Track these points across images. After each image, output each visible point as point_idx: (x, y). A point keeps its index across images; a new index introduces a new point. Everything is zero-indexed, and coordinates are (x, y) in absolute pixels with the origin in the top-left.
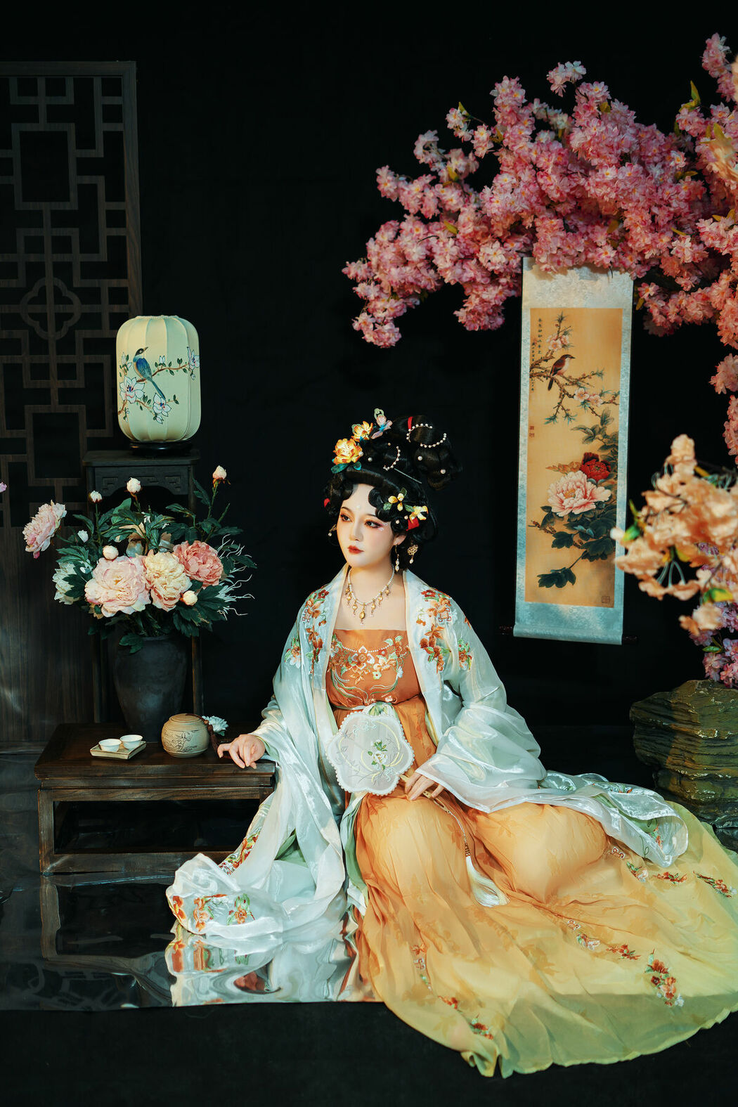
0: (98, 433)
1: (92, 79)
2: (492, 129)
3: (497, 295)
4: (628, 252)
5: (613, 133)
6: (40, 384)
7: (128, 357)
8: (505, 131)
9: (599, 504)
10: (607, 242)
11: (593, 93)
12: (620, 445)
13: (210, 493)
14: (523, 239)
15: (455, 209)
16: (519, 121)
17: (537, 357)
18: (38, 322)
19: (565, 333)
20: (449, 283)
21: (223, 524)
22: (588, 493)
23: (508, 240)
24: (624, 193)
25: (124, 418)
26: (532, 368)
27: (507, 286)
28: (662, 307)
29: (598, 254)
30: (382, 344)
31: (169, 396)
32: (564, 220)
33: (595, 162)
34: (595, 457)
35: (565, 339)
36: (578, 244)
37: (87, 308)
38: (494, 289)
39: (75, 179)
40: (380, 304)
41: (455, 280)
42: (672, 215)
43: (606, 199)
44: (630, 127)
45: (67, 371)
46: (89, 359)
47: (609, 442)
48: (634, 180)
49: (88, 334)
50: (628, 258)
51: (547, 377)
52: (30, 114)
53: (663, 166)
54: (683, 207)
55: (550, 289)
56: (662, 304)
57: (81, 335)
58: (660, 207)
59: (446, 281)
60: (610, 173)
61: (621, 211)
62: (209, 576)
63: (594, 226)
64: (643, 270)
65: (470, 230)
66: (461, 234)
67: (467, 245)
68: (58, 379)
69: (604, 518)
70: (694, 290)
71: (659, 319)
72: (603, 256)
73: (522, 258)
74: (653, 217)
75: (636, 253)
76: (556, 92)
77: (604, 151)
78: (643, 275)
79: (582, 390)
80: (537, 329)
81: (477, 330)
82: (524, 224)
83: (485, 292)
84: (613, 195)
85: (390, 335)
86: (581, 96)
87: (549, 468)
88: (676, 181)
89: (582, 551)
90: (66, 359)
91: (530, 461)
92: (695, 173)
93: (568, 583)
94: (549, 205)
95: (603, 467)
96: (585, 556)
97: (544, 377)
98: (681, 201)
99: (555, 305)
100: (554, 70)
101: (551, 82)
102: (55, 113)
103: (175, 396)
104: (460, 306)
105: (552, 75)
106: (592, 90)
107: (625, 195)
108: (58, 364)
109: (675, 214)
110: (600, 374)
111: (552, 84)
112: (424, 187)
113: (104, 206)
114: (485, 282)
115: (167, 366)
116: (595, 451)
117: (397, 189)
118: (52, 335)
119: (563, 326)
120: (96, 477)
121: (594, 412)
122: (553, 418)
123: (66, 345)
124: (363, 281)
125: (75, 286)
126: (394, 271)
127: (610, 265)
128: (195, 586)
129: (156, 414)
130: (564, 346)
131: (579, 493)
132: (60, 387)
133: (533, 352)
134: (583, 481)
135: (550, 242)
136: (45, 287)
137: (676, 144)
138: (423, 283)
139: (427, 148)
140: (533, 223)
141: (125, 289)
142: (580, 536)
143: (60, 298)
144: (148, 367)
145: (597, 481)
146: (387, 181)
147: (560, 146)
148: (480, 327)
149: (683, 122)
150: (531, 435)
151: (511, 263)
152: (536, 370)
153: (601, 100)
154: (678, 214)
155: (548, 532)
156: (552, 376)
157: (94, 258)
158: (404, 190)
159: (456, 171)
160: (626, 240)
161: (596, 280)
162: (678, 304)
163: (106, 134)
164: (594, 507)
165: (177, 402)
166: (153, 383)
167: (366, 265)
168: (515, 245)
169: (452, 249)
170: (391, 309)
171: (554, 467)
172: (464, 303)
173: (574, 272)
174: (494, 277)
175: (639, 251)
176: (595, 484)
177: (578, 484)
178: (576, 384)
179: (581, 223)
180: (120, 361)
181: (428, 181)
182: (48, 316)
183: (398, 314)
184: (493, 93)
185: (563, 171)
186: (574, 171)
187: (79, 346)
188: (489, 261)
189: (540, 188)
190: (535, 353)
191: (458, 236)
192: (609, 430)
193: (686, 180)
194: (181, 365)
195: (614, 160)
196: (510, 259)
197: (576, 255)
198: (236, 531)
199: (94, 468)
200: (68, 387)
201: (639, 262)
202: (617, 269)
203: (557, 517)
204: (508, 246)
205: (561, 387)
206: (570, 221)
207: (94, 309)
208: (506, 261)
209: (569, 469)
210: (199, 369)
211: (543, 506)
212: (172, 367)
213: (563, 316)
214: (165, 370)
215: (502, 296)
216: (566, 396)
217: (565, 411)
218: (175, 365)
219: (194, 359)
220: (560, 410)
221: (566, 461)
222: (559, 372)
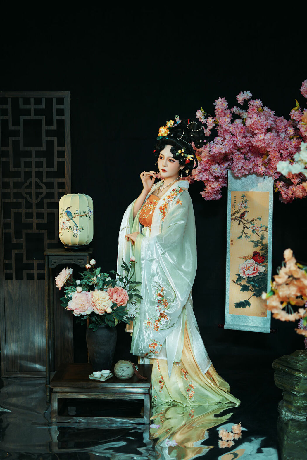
0: (52, 241)
1: (52, 98)
2: (215, 118)
3: (218, 186)
4: (271, 169)
5: (263, 120)
6: (29, 221)
7: (63, 210)
8: (219, 119)
9: (260, 273)
10: (262, 164)
11: (255, 104)
12: (269, 249)
14: (228, 163)
16: (225, 115)
17: (234, 212)
18: (28, 196)
19: (246, 202)
22: (256, 268)
23: (222, 163)
24: (268, 144)
25: (62, 235)
26: (231, 216)
27: (222, 182)
28: (286, 191)
29: (258, 169)
32: (244, 155)
33: (256, 132)
34: (258, 253)
35: (245, 204)
36: (250, 165)
37: (49, 190)
38: (217, 184)
39: (45, 138)
41: (199, 179)
42: (288, 153)
43: (260, 147)
44: (272, 117)
45: (40, 216)
46: (49, 211)
47: (264, 247)
48: (273, 139)
49: (49, 201)
50: (271, 171)
52: (27, 112)
53: (286, 134)
54: (293, 150)
55: (239, 184)
56: (285, 190)
57: (46, 201)
58: (283, 150)
60: (262, 136)
61: (268, 152)
62: (121, 302)
63: (257, 157)
64: (278, 176)
65: (206, 159)
67: (205, 165)
68: (36, 219)
69: (263, 279)
70: (298, 184)
71: (285, 196)
72: (260, 170)
73: (228, 171)
74: (281, 154)
75: (274, 169)
76: (240, 103)
77: (260, 127)
78: (278, 178)
79: (252, 225)
80: (234, 200)
81: (210, 200)
82: (228, 157)
83: (213, 185)
84: (263, 145)
86: (250, 105)
87: (239, 258)
88: (290, 139)
89: (253, 293)
90: (40, 211)
91: (231, 255)
92: (298, 136)
93: (247, 306)
94: (238, 149)
95: (262, 258)
96: (254, 295)
97: (237, 220)
98: (292, 148)
99: (241, 190)
100: (239, 95)
101: (238, 99)
102: (38, 112)
103: (82, 226)
104: (202, 190)
105: (238, 96)
106: (255, 103)
107: (268, 145)
108: (36, 213)
109: (290, 153)
110: (260, 219)
111: (238, 100)
113: (56, 149)
114: (213, 180)
115: (79, 214)
116: (258, 251)
118: (34, 201)
119: (245, 198)
120: (49, 259)
121: (257, 235)
122: (241, 237)
123: (40, 205)
125: (44, 181)
127: (263, 174)
129: (74, 234)
130: (245, 207)
131: (252, 268)
132: (37, 222)
134: (253, 263)
135: (238, 164)
136: (32, 181)
137: (291, 124)
140: (232, 156)
141: (65, 183)
142: (252, 286)
143: (38, 186)
144: (71, 215)
145: (259, 264)
147: (242, 125)
149: (292, 115)
150: (232, 244)
151: (223, 173)
152: (233, 217)
153: (259, 107)
154: (291, 153)
155: (239, 285)
156: (240, 220)
157: (51, 170)
160: (270, 164)
161: (258, 180)
162: (292, 190)
163: (58, 120)
164: (258, 274)
165: (83, 229)
166: (73, 221)
168: (225, 166)
171: (241, 257)
172: (204, 189)
173: (249, 177)
174: (216, 178)
176: (258, 265)
177: (251, 265)
178: (250, 223)
179: (252, 156)
180: (60, 212)
182: (33, 193)
184: (214, 104)
185: (243, 135)
186: (248, 135)
187: (45, 206)
188: (214, 172)
189: (234, 142)
190: (233, 210)
191: (202, 162)
192: (264, 242)
193: (294, 139)
194: (85, 214)
195: (264, 131)
196: (222, 171)
197: (249, 170)
199: (48, 256)
200: (40, 222)
201: (276, 173)
202: (267, 175)
203: (242, 279)
204: (222, 166)
205: (244, 224)
206: (247, 156)
207: (52, 190)
208: (221, 172)
209: (247, 258)
210: (93, 215)
211: (237, 274)
212: (81, 215)
213: (245, 194)
214: (78, 216)
215: (220, 186)
216: (246, 228)
217: (246, 234)
218: (83, 214)
219: (91, 211)
220: (243, 234)
221: (246, 255)
222: (243, 218)
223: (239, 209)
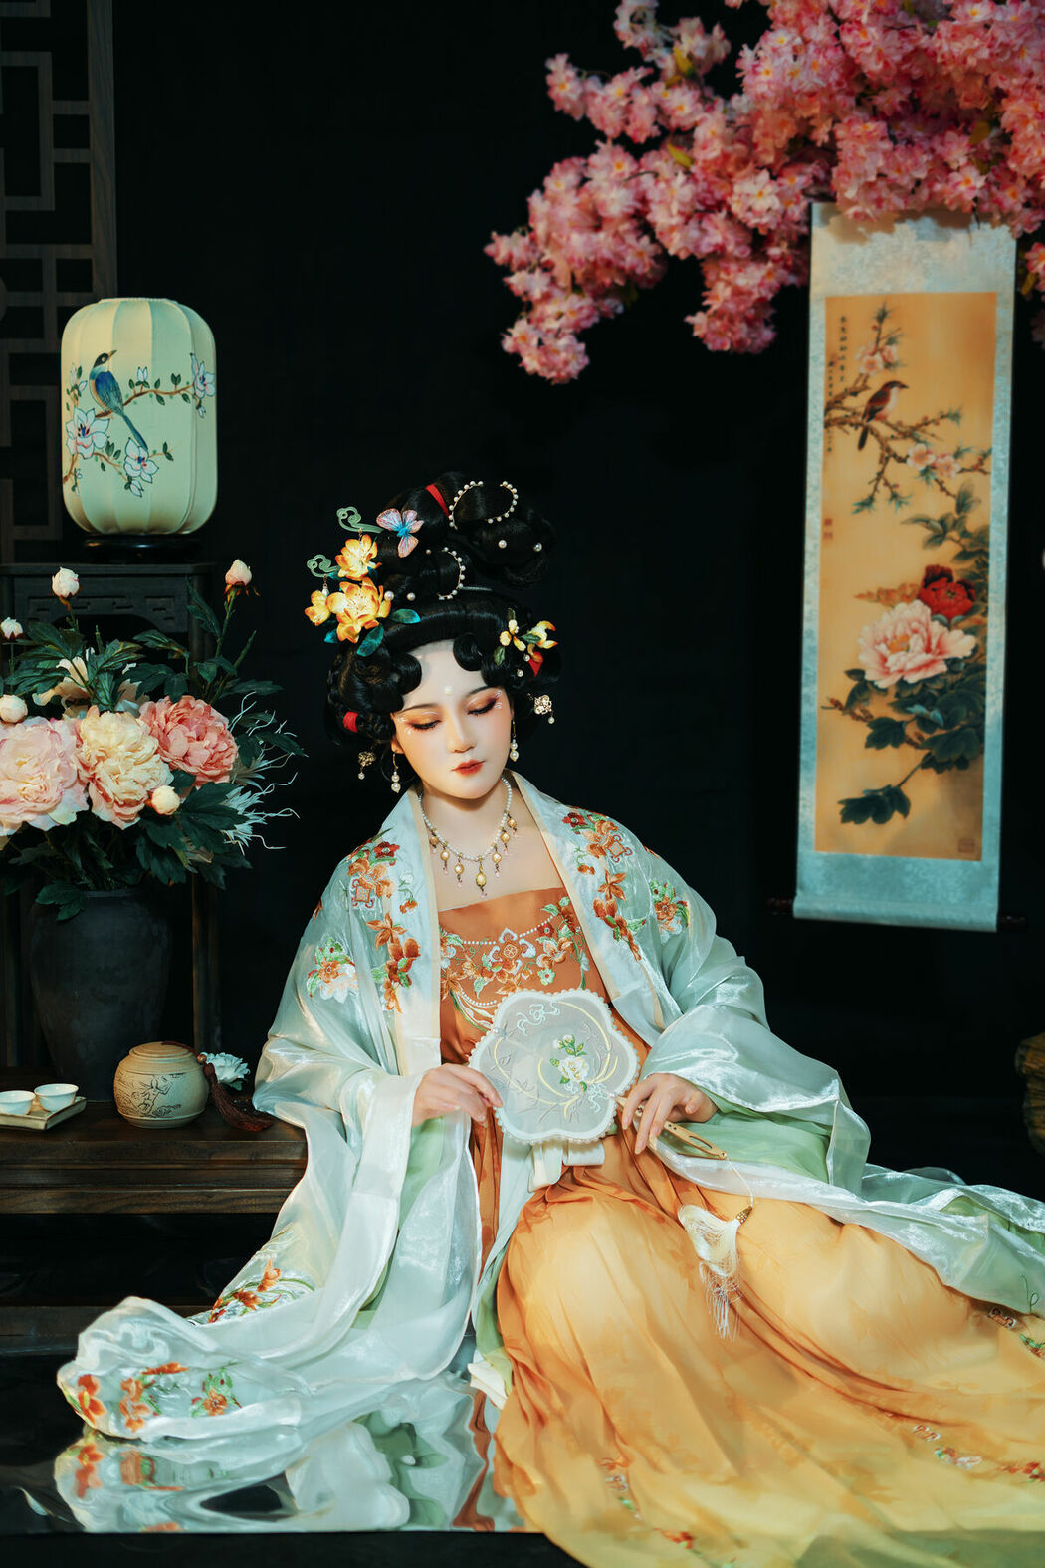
3: (764, 278)
4: (1009, 182)
7: (80, 372)
9: (953, 663)
10: (969, 160)
12: (992, 550)
13: (219, 613)
14: (812, 170)
15: (687, 124)
17: (838, 389)
19: (891, 341)
20: (676, 256)
21: (244, 674)
22: (934, 642)
23: (786, 170)
25: (73, 489)
26: (828, 408)
27: (781, 263)
29: (951, 184)
30: (554, 374)
31: (155, 445)
32: (889, 128)
34: (946, 574)
35: (889, 353)
36: (915, 165)
37: (18, 299)
38: (760, 268)
40: (551, 309)
41: (686, 250)
43: (972, 61)
46: (19, 393)
47: (972, 545)
49: (19, 346)
50: (1008, 193)
51: (856, 426)
55: (862, 261)
57: (5, 347)
59: (671, 254)
60: (979, 12)
61: (1000, 94)
62: (208, 764)
63: (942, 134)
64: (1034, 219)
65: (715, 155)
66: (700, 164)
67: (709, 184)
69: (964, 690)
72: (963, 188)
73: (810, 204)
75: (1023, 182)
78: (1036, 227)
79: (921, 447)
80: (837, 335)
81: (726, 349)
82: (812, 139)
83: (741, 274)
84: (985, 53)
85: (568, 359)
87: (860, 596)
89: (921, 754)
91: (825, 584)
93: (897, 816)
94: (863, 94)
95: (961, 593)
96: (927, 763)
97: (851, 425)
99: (871, 289)
103: (165, 445)
104: (699, 306)
107: (1006, 57)
110: (956, 417)
112: (632, 86)
113: (49, 108)
114: (744, 253)
115: (152, 388)
116: (946, 563)
117: (584, 96)
119: (887, 327)
120: (16, 595)
121: (943, 489)
122: (868, 502)
124: (522, 266)
126: (577, 241)
127: (974, 207)
128: (181, 781)
129: (130, 479)
130: (888, 365)
131: (916, 643)
133: (830, 379)
134: (923, 619)
135: (863, 161)
138: (630, 260)
139: (637, 20)
140: (832, 134)
141: (89, 262)
142: (918, 724)
144: (117, 389)
145: (950, 618)
146: (564, 81)
148: (732, 345)
150: (827, 536)
151: (789, 212)
152: (837, 414)
155: (858, 718)
156: (865, 423)
157: (30, 204)
158: (594, 94)
159: (690, 56)
160: (1007, 158)
161: (947, 240)
164: (942, 668)
165: (170, 457)
166: (126, 419)
167: (527, 239)
168: (798, 181)
169: (682, 191)
170: (572, 312)
171: (868, 595)
172: (705, 298)
173: (905, 229)
174: (758, 242)
175: (1029, 175)
176: (945, 625)
177: (914, 625)
178: (910, 436)
179: (919, 134)
180: (67, 380)
181: (639, 77)
183: (587, 324)
185: (888, 24)
186: (909, 23)
188: (750, 209)
189: (846, 54)
190: (834, 382)
191: (693, 168)
192: (973, 522)
194: (180, 387)
196: (787, 205)
197: (911, 188)
198: (269, 689)
199: (13, 577)
201: (1027, 205)
202: (987, 216)
203: (875, 690)
204: (785, 181)
205: (882, 442)
207: (31, 299)
208: (783, 208)
209: (897, 597)
210: (214, 399)
211: (849, 668)
212: (160, 389)
213: (887, 308)
214: (148, 395)
215: (773, 281)
216: (892, 461)
217: (891, 487)
218: (167, 386)
219: (204, 380)
220: (881, 485)
221: (891, 583)
222: (878, 414)
223: (861, 375)
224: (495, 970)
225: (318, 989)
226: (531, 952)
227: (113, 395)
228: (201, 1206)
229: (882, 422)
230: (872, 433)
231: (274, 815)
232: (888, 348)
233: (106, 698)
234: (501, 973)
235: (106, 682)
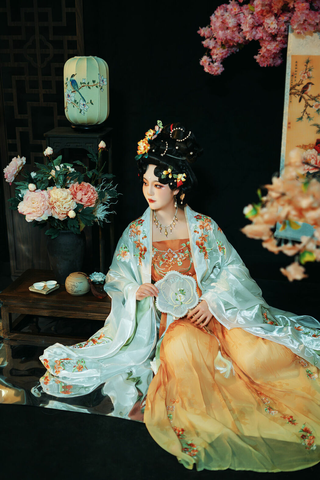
0: (63, 118)
3: (275, 46)
6: (34, 91)
13: (97, 155)
14: (289, 15)
17: (294, 83)
18: (32, 58)
19: (310, 70)
20: (248, 40)
21: (104, 173)
22: (318, 161)
23: (281, 15)
25: (67, 111)
26: (291, 89)
27: (281, 42)
30: (213, 73)
31: (88, 100)
32: (311, 4)
35: (309, 73)
37: (57, 51)
38: (274, 44)
40: (215, 52)
41: (251, 38)
45: (47, 85)
46: (57, 78)
49: (57, 65)
51: (299, 95)
55: (303, 44)
57: (54, 65)
59: (247, 39)
62: (87, 202)
65: (259, 10)
66: (256, 12)
67: (259, 18)
68: (44, 89)
73: (288, 26)
79: (317, 103)
80: (294, 67)
81: (265, 66)
82: (289, 6)
83: (269, 45)
85: (217, 69)
87: (298, 146)
90: (47, 78)
91: (288, 142)
97: (297, 95)
99: (305, 54)
103: (91, 101)
104: (257, 53)
108: (43, 81)
114: (269, 39)
115: (87, 84)
118: (39, 66)
119: (309, 65)
122: (301, 119)
123: (46, 71)
124: (208, 38)
125: (50, 39)
126: (220, 33)
128: (78, 208)
129: (81, 110)
130: (309, 77)
131: (313, 161)
132: (44, 93)
133: (292, 80)
134: (315, 155)
135: (299, 17)
136: (35, 39)
138: (237, 39)
140: (294, 5)
141: (76, 41)
143: (43, 46)
144: (77, 85)
148: (267, 65)
150: (289, 127)
151: (281, 29)
152: (293, 91)
156: (301, 94)
157: (59, 24)
165: (92, 104)
166: (79, 93)
167: (210, 29)
168: (284, 18)
169: (250, 20)
170: (220, 54)
171: (301, 146)
172: (259, 51)
173: (316, 35)
174: (273, 37)
177: (313, 156)
178: (314, 99)
180: (65, 80)
182: (37, 55)
183: (224, 57)
187: (53, 71)
188: (269, 27)
191: (254, 13)
194: (95, 84)
196: (280, 26)
197: (315, 25)
198: (111, 176)
199: (49, 137)
200: (48, 93)
204: (280, 19)
205: (306, 101)
206: (315, 4)
207: (60, 51)
208: (279, 28)
209: (308, 147)
210: (106, 86)
212: (89, 85)
213: (309, 60)
214: (85, 87)
215: (278, 48)
216: (308, 106)
217: (308, 115)
218: (91, 83)
219: (103, 81)
220: (305, 114)
221: (307, 143)
222: (305, 92)
224: (166, 260)
225: (120, 259)
226: (176, 256)
227: (76, 87)
228: (85, 317)
229: (306, 95)
230: (303, 98)
231: (110, 213)
232: (309, 72)
233: (61, 182)
234: (167, 261)
235: (62, 177)
